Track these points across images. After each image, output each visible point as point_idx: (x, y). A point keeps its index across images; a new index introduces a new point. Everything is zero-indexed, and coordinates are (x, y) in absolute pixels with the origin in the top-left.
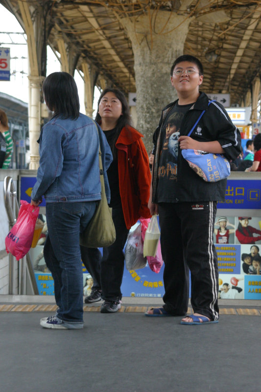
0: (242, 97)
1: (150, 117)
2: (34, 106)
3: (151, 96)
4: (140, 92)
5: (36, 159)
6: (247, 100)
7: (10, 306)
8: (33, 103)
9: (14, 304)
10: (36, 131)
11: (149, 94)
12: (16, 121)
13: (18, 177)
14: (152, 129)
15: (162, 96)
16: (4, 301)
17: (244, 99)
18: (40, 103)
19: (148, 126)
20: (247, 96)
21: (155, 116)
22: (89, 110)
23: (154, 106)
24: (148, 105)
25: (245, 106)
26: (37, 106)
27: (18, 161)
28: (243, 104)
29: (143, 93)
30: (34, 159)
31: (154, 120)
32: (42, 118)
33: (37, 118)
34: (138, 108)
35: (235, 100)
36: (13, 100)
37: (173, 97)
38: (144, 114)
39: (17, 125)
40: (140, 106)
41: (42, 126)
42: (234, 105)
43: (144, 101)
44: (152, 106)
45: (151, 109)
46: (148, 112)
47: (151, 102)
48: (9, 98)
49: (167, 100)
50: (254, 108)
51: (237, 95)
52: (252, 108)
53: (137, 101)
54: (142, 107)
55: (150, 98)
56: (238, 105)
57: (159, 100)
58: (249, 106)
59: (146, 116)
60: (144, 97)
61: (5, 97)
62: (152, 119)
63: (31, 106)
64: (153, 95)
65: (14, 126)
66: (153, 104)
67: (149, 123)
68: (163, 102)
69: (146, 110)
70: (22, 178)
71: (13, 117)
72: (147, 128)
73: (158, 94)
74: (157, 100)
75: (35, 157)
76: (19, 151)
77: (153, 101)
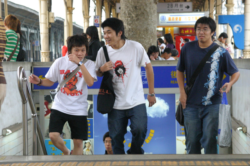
0: (202, 4)
1: (131, 20)
2: (43, 14)
3: (131, 5)
4: (123, 2)
5: (46, 54)
6: (205, 6)
7: (24, 164)
8: (43, 12)
9: (27, 162)
10: (46, 34)
11: (129, 3)
12: (32, 27)
13: (31, 67)
14: (132, 29)
15: (139, 4)
16: (20, 161)
17: (203, 5)
18: (47, 11)
19: (130, 27)
20: (206, 3)
21: (134, 20)
22: (86, 17)
23: (133, 12)
24: (129, 12)
25: (204, 11)
26: (45, 14)
27: (35, 57)
28: (202, 9)
29: (125, 3)
30: (45, 54)
31: (134, 23)
32: (50, 23)
33: (45, 23)
34: (122, 14)
35: (196, 7)
36: (29, 10)
37: (148, 5)
38: (127, 18)
39: (33, 29)
40: (123, 12)
41: (50, 29)
42: (196, 10)
43: (126, 9)
44: (132, 12)
45: (131, 15)
46: (130, 17)
47: (131, 9)
48: (26, 9)
49: (143, 7)
50: (211, 12)
51: (198, 3)
52: (209, 12)
53: (121, 9)
54: (125, 13)
55: (131, 6)
56: (199, 10)
57: (137, 8)
58: (207, 11)
59: (128, 19)
60: (126, 5)
61: (23, 8)
62: (132, 22)
63: (41, 14)
64: (133, 4)
65: (31, 31)
66: (133, 11)
67: (130, 25)
68: (140, 9)
69: (128, 15)
70: (34, 68)
71: (30, 24)
72: (129, 28)
73: (136, 3)
74: (136, 7)
75: (45, 53)
76: (35, 50)
77: (132, 8)
